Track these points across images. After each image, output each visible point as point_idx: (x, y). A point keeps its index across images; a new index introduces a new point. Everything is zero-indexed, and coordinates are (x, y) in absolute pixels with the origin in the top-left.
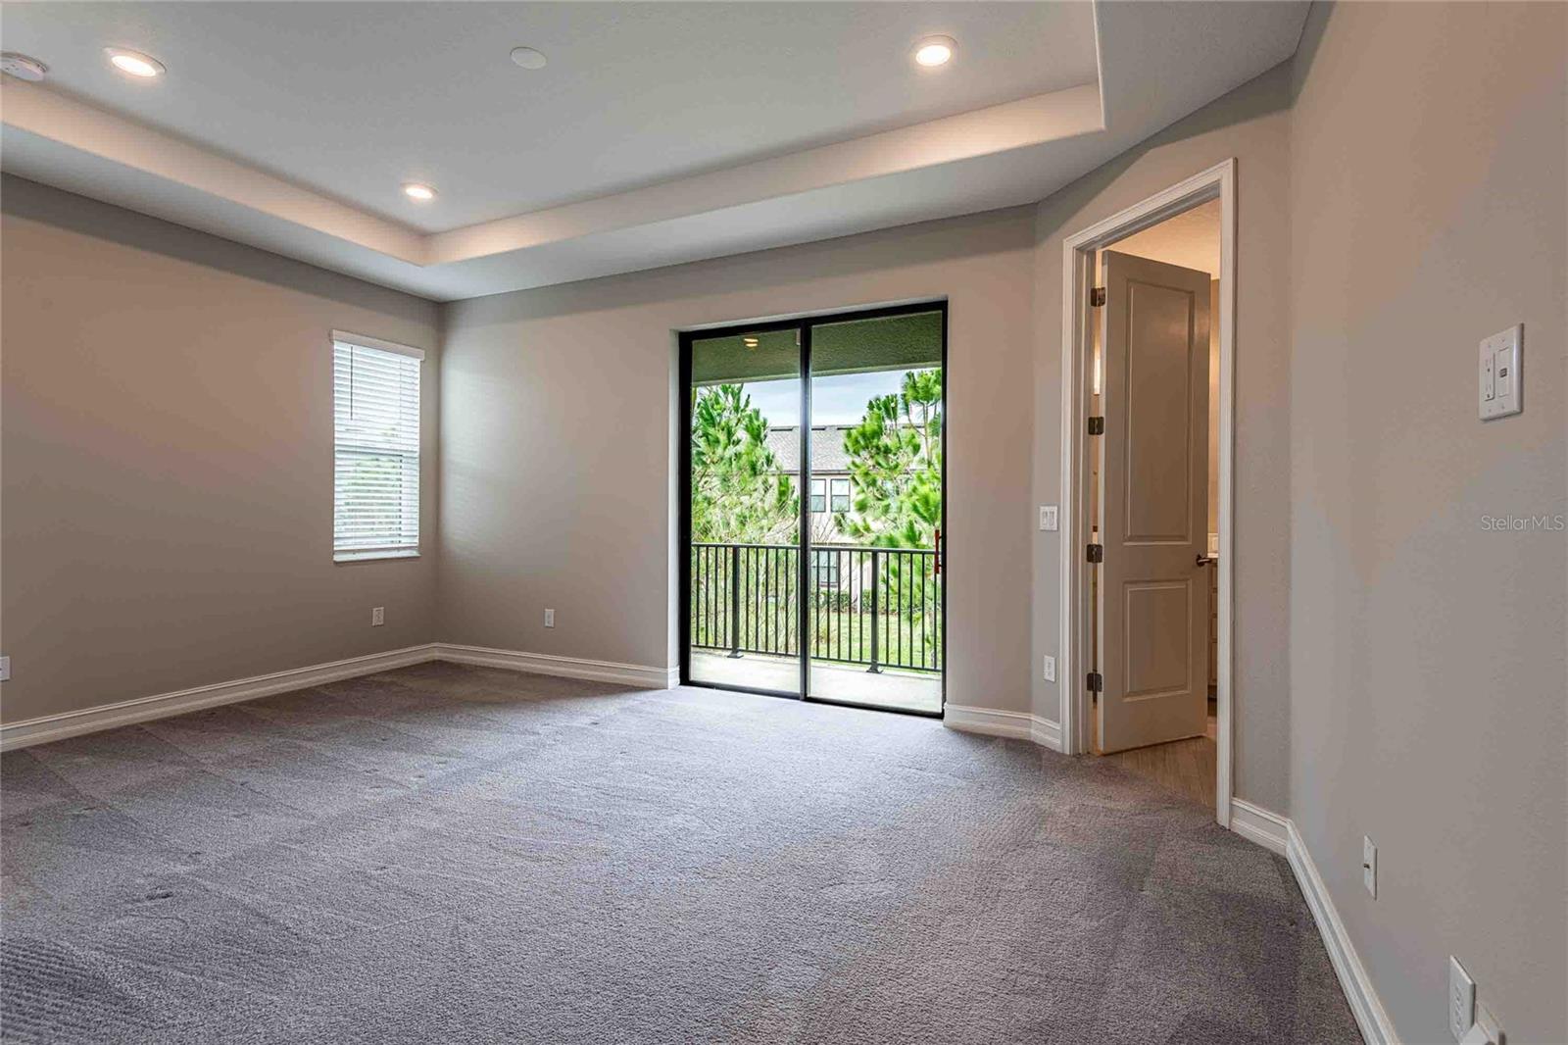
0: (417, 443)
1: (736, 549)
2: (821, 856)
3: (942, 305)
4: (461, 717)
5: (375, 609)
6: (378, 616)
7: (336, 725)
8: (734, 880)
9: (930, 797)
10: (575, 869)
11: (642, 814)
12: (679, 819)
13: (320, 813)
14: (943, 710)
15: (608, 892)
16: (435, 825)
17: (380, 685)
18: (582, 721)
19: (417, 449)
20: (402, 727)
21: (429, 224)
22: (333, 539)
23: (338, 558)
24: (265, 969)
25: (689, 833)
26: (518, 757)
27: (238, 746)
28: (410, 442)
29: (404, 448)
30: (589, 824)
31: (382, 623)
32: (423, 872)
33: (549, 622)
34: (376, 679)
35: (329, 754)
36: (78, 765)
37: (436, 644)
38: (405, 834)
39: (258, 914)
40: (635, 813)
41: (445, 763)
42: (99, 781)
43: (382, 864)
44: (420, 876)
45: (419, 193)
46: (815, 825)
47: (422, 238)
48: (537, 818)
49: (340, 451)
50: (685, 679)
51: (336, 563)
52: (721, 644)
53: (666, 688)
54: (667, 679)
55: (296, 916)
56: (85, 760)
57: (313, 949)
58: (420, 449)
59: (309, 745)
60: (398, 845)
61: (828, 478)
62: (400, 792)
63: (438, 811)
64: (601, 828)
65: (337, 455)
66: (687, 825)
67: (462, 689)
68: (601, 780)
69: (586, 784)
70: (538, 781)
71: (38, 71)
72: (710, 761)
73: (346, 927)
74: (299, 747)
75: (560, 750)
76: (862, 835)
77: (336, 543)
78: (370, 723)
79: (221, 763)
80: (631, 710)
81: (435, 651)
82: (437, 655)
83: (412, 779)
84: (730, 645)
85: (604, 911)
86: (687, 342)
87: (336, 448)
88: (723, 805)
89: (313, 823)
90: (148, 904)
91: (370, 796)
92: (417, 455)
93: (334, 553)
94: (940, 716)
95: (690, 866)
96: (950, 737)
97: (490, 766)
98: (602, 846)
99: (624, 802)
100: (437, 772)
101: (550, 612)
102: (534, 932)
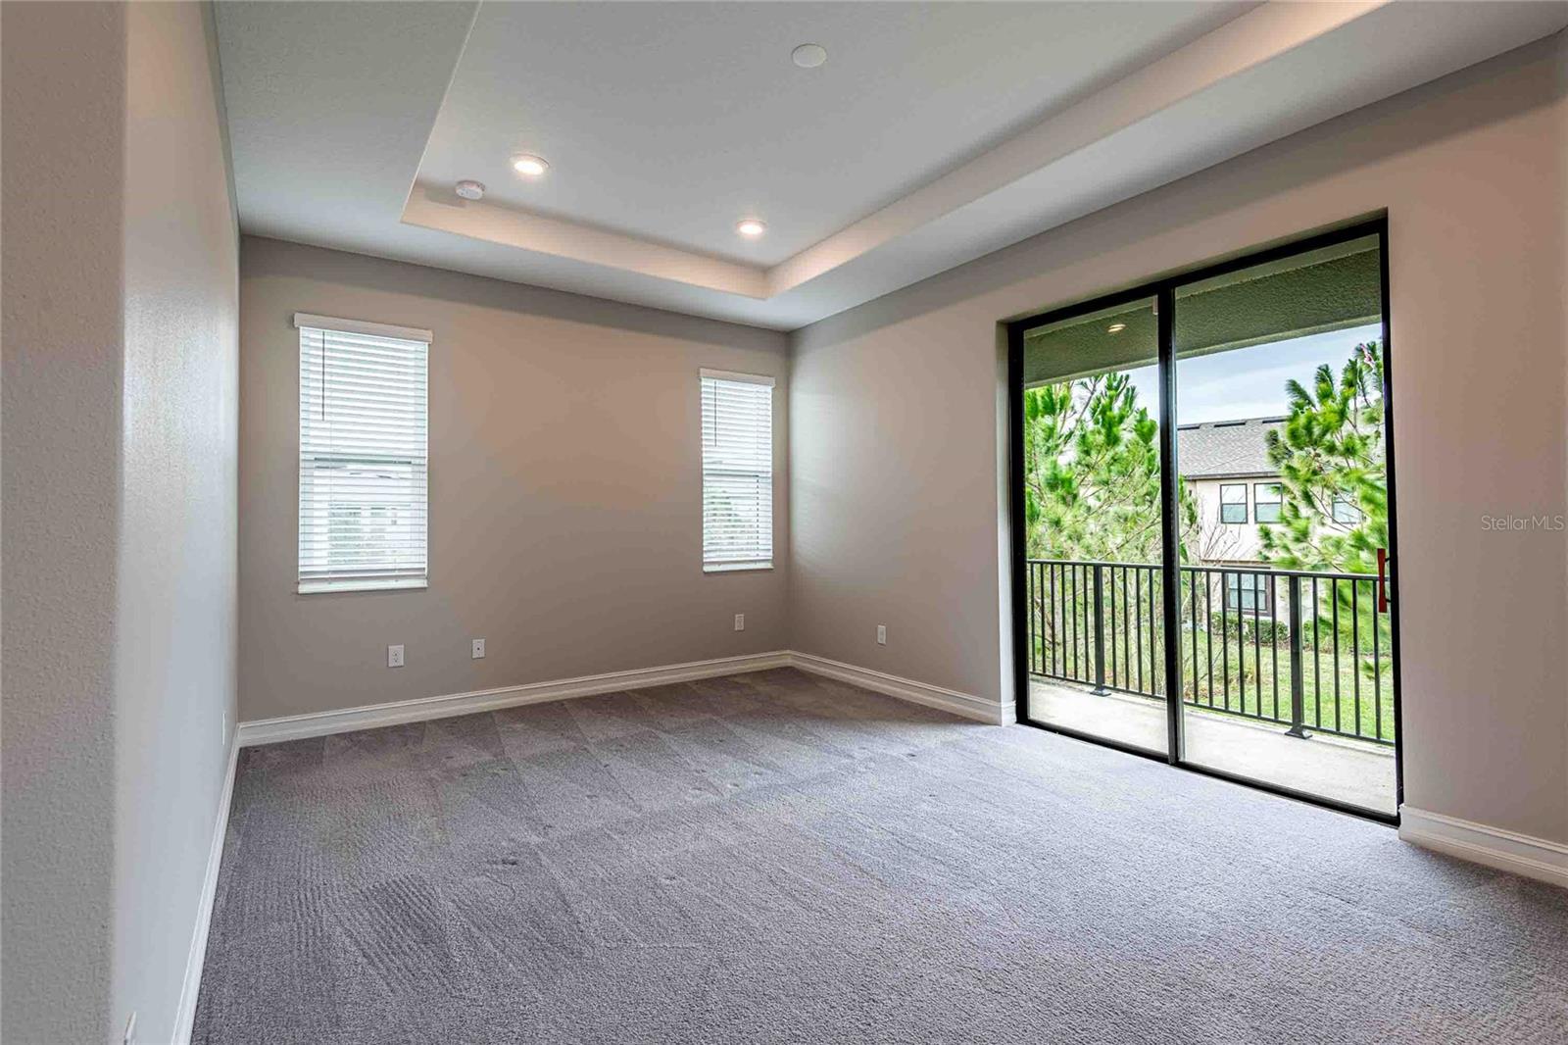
0: (770, 463)
1: (1097, 568)
2: (1157, 1004)
3: (1377, 225)
4: (790, 728)
5: (737, 616)
6: (739, 623)
7: (689, 721)
8: (1023, 1003)
9: (1359, 951)
10: (841, 929)
11: (932, 879)
12: (973, 897)
13: (646, 806)
14: (1399, 813)
15: (868, 973)
16: (730, 841)
17: (738, 686)
18: (899, 750)
19: (770, 469)
20: (739, 730)
21: (767, 258)
22: (702, 552)
23: (706, 569)
24: (546, 961)
25: (983, 919)
26: (824, 779)
27: (616, 729)
28: (765, 463)
29: (760, 469)
30: (873, 877)
31: (742, 629)
32: (702, 891)
33: (882, 639)
34: (736, 679)
35: (675, 748)
36: (514, 731)
37: (788, 652)
38: (703, 845)
39: (564, 901)
40: (925, 876)
41: (761, 774)
42: (521, 744)
43: (672, 874)
44: (698, 896)
45: (751, 230)
46: (1155, 953)
47: (764, 272)
48: (824, 856)
49: (707, 474)
50: (1023, 717)
51: (705, 573)
52: (1082, 677)
53: (1000, 725)
54: (1000, 714)
55: (588, 911)
56: (519, 726)
57: (588, 953)
58: (773, 469)
59: (663, 736)
60: (693, 856)
61: (1250, 483)
62: (714, 798)
63: (738, 826)
64: (883, 885)
65: (705, 478)
66: (983, 907)
67: (803, 699)
68: (902, 826)
69: (883, 825)
70: (837, 812)
71: (479, 190)
72: (1030, 826)
73: (619, 936)
74: (658, 738)
75: (868, 781)
76: (1228, 986)
77: (705, 555)
78: (716, 722)
79: (599, 744)
80: (954, 745)
81: (787, 658)
82: (788, 661)
83: (729, 786)
84: (1093, 680)
85: (856, 997)
86: (1015, 334)
87: (705, 472)
88: (1034, 891)
89: (638, 816)
90: (500, 867)
91: (693, 798)
92: (770, 475)
93: (703, 564)
94: (1394, 821)
95: (972, 966)
96: (1407, 856)
97: (797, 786)
98: (878, 908)
99: (917, 857)
100: (750, 784)
101: (882, 628)
102: (776, 999)
